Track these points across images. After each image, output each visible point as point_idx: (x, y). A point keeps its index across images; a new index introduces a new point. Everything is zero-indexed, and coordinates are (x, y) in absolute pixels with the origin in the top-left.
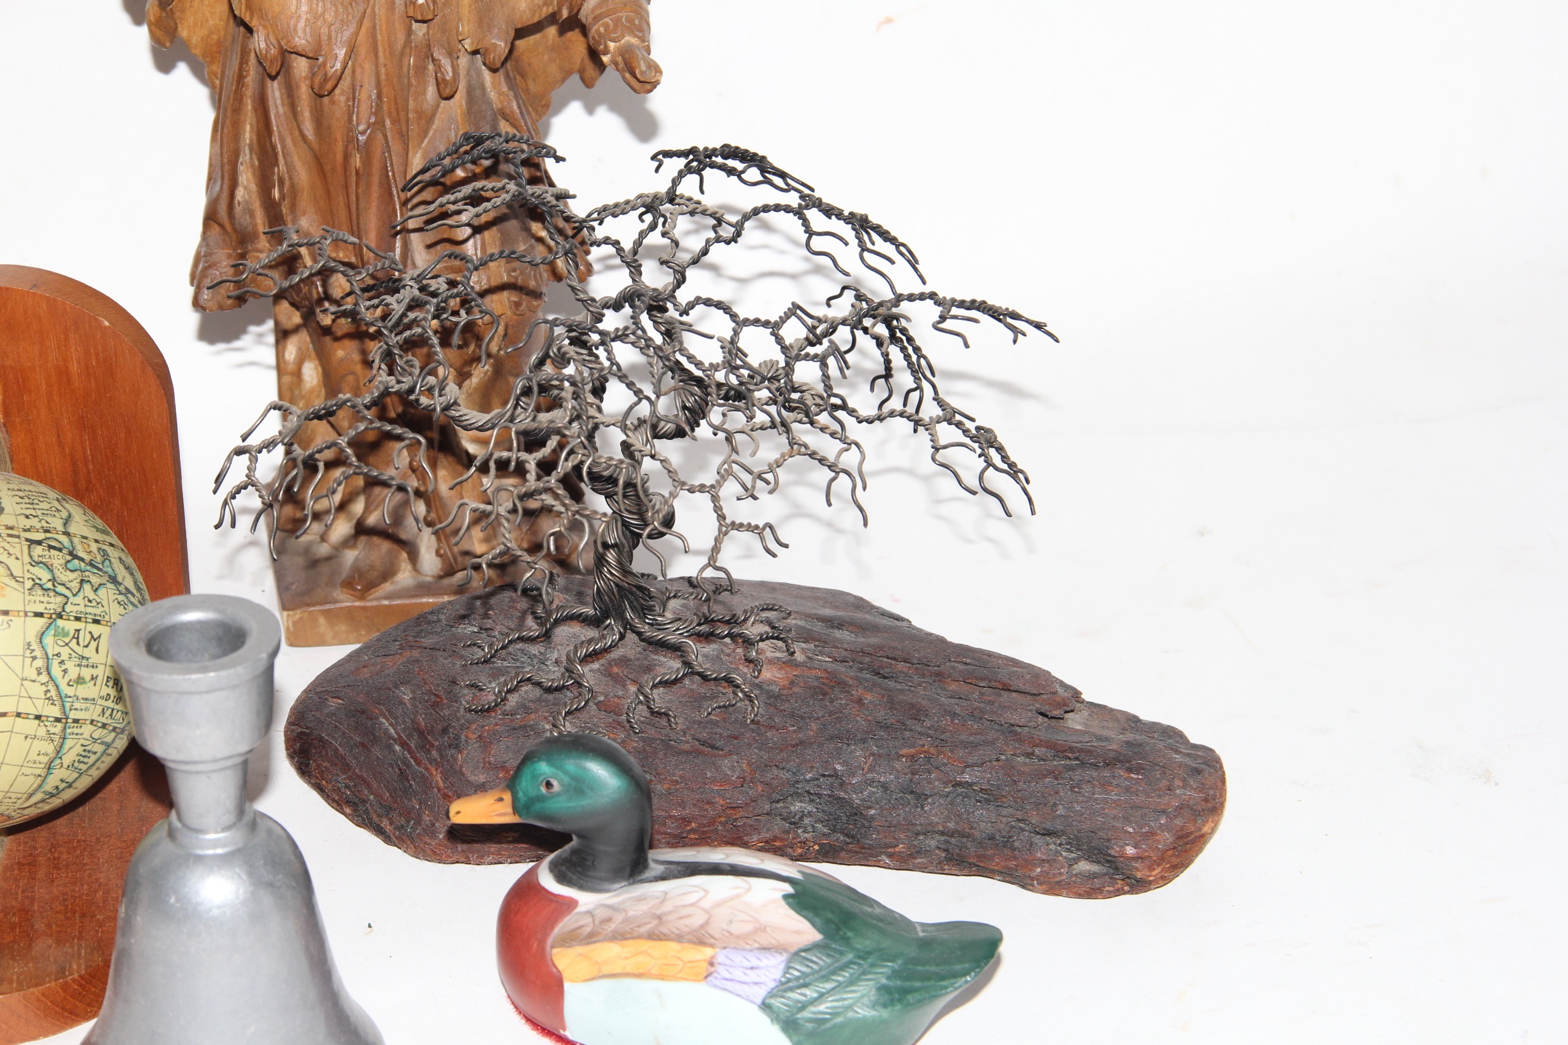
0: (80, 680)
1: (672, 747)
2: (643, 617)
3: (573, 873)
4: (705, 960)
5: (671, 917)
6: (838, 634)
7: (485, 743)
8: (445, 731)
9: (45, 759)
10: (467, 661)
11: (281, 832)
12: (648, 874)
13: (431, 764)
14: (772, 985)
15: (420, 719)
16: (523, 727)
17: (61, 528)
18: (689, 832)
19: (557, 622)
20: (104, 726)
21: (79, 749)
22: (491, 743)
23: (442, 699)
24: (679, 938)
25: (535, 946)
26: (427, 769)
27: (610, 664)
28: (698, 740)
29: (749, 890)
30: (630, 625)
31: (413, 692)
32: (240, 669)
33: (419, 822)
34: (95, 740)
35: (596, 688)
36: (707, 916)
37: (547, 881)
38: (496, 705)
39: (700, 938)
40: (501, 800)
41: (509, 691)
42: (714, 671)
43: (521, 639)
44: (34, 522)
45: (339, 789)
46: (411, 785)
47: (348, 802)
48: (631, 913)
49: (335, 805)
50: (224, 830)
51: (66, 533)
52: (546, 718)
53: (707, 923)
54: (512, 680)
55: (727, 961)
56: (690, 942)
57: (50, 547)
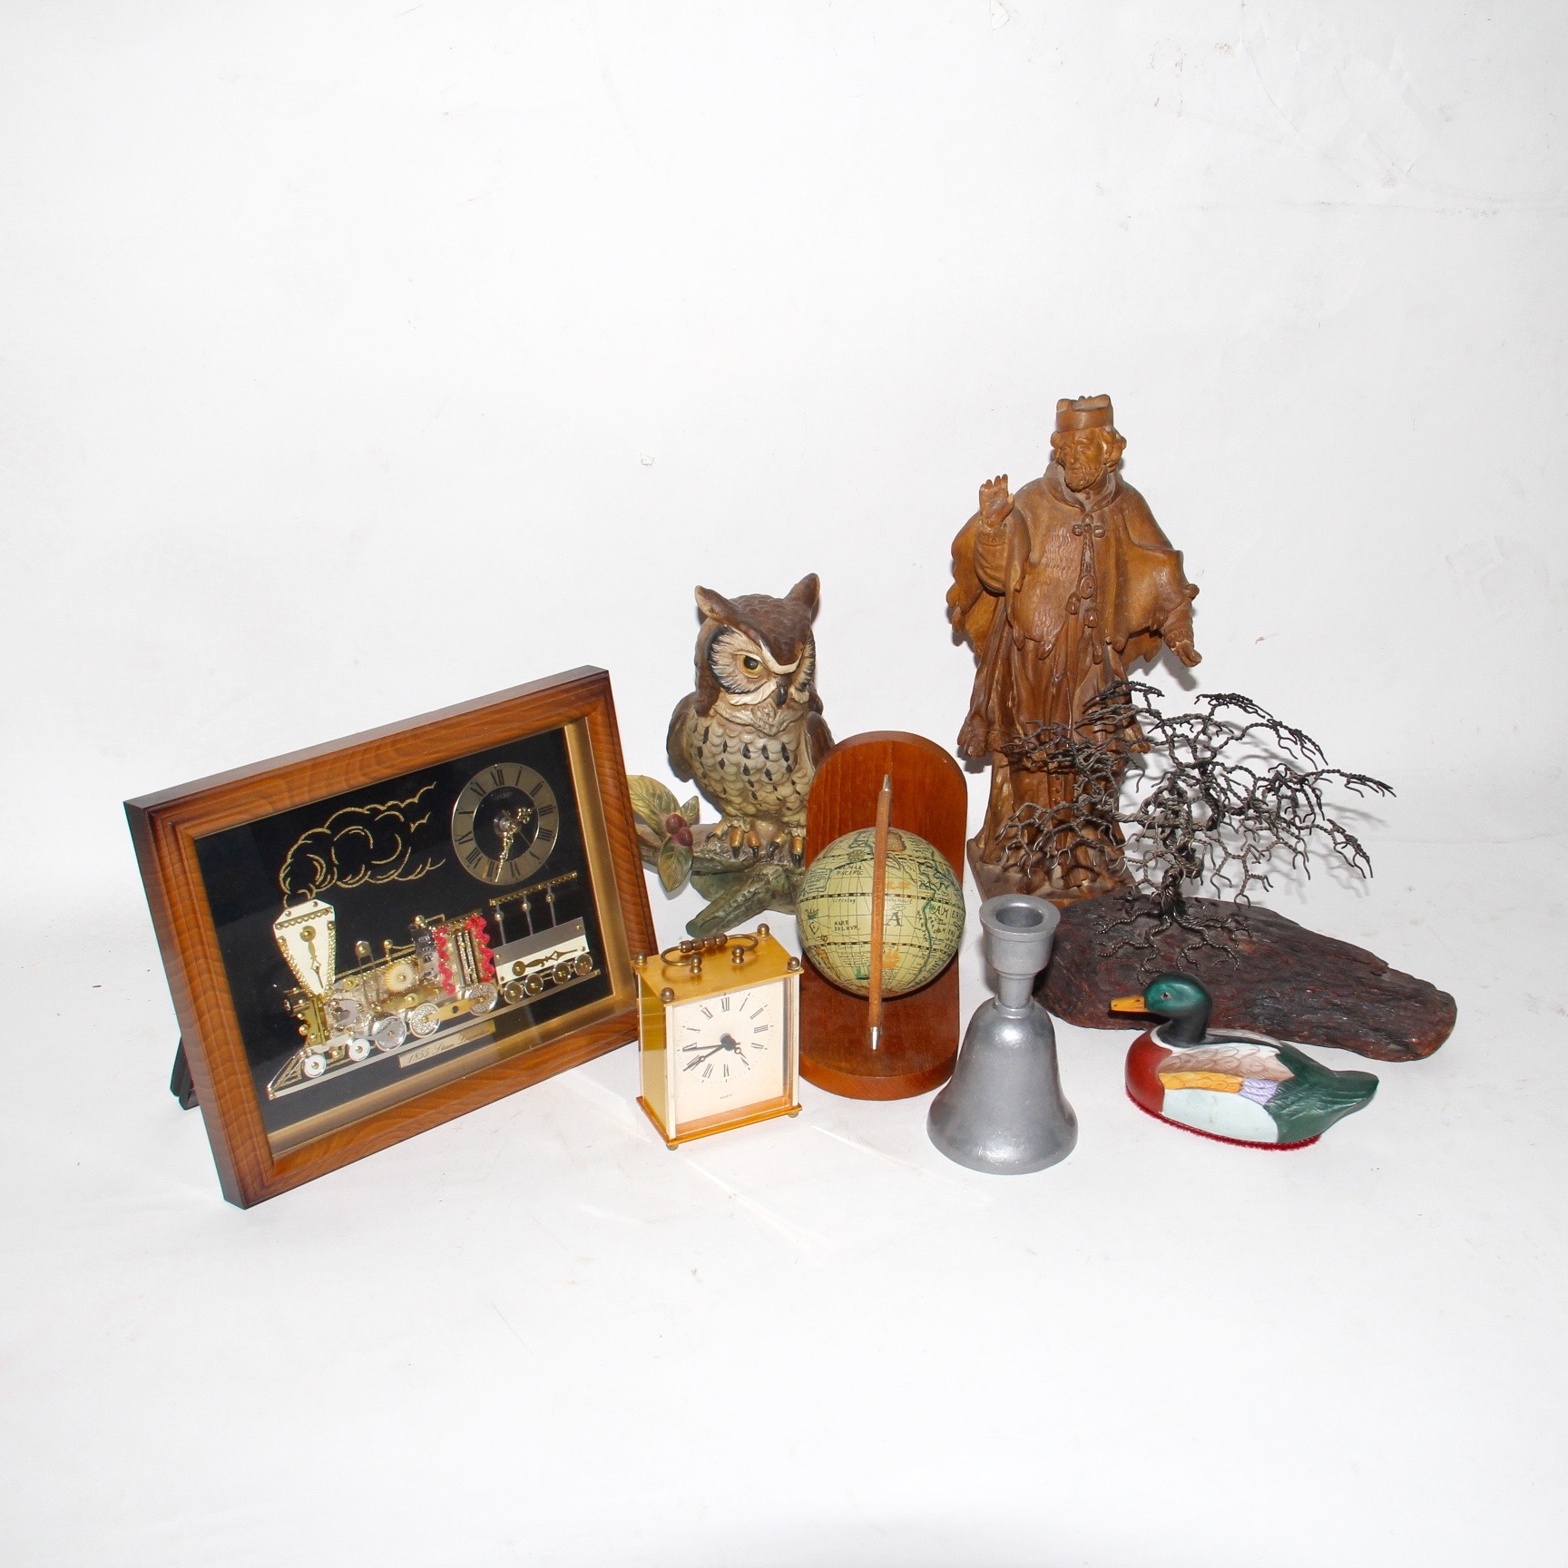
0: (939, 931)
2: (1182, 917)
3: (1169, 1036)
4: (1238, 1083)
5: (1221, 1062)
6: (1271, 929)
7: (1109, 972)
8: (1089, 964)
9: (919, 967)
10: (1095, 932)
12: (1205, 1041)
13: (1082, 980)
14: (1270, 1096)
15: (1076, 958)
16: (1127, 965)
17: (930, 857)
19: (1139, 916)
20: (945, 953)
21: (933, 963)
22: (1112, 972)
23: (1086, 949)
24: (1225, 1072)
25: (1149, 1071)
26: (1080, 982)
27: (1166, 937)
28: (1211, 976)
29: (1259, 1051)
30: (1175, 919)
31: (1071, 945)
34: (940, 959)
35: (1160, 949)
36: (1239, 1062)
37: (1155, 1040)
38: (1113, 954)
39: (1236, 1072)
40: (1139, 1001)
41: (1119, 948)
42: (1217, 944)
43: (1121, 923)
44: (919, 854)
48: (1200, 1058)
50: (1022, 1007)
51: (933, 860)
52: (1137, 961)
53: (1239, 1065)
54: (1119, 942)
55: (1249, 1084)
56: (1232, 1074)
57: (928, 867)
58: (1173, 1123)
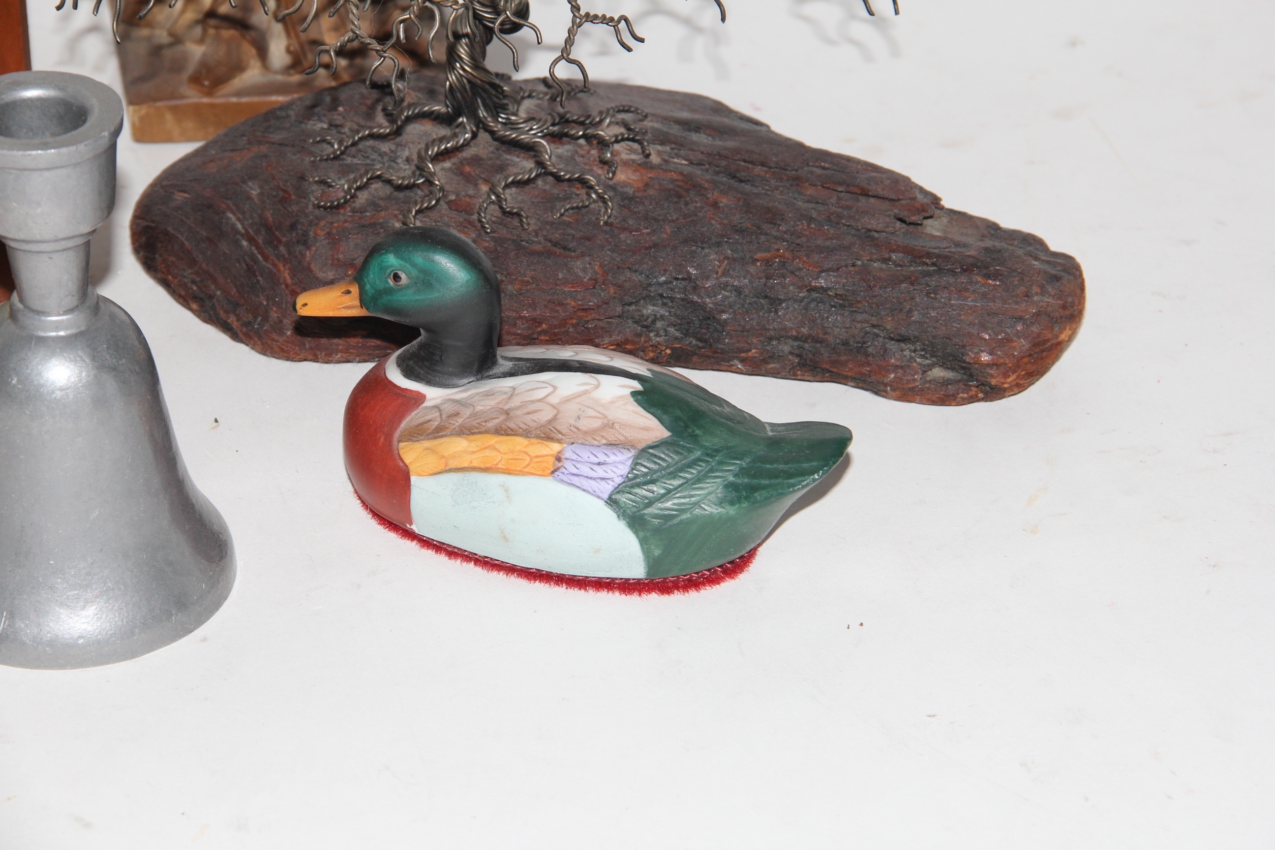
1: (524, 248)
2: (496, 117)
3: (421, 367)
4: (552, 455)
5: (519, 413)
6: (695, 137)
7: (334, 240)
8: (293, 227)
10: (316, 157)
11: (125, 317)
12: (496, 370)
13: (279, 260)
14: (619, 480)
15: (269, 215)
16: (373, 225)
18: (540, 333)
19: (409, 120)
22: (340, 240)
23: (290, 195)
24: (526, 433)
25: (382, 440)
26: (275, 265)
27: (461, 163)
28: (550, 241)
29: (598, 386)
30: (483, 123)
31: (261, 187)
32: (81, 147)
33: (266, 318)
35: (447, 187)
36: (555, 412)
37: (395, 376)
38: (346, 202)
39: (547, 434)
40: (349, 292)
41: (359, 188)
42: (567, 172)
43: (372, 136)
45: (185, 285)
46: (258, 281)
47: (195, 298)
48: (479, 408)
49: (181, 300)
50: (66, 312)
52: (396, 216)
53: (555, 418)
54: (361, 177)
55: (575, 457)
56: (538, 437)
58: (438, 547)
